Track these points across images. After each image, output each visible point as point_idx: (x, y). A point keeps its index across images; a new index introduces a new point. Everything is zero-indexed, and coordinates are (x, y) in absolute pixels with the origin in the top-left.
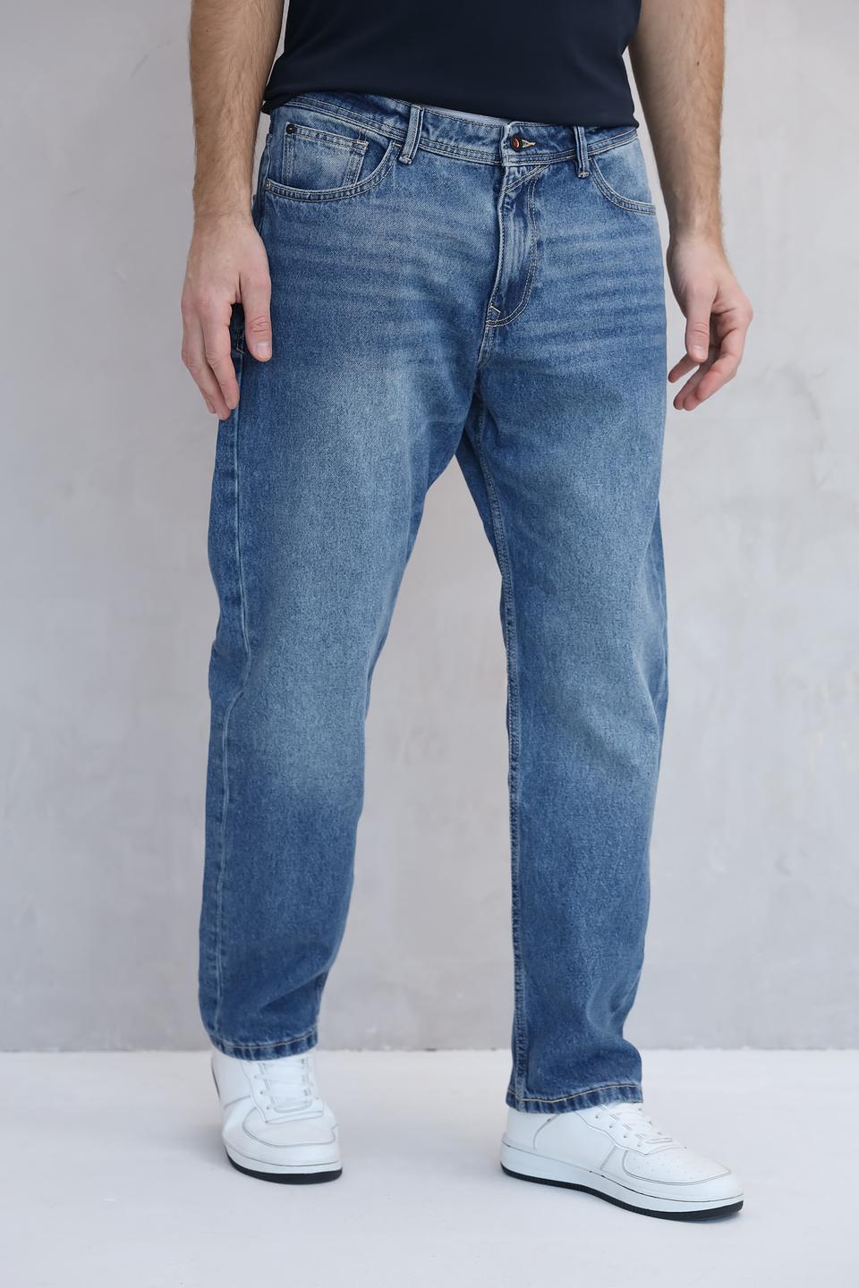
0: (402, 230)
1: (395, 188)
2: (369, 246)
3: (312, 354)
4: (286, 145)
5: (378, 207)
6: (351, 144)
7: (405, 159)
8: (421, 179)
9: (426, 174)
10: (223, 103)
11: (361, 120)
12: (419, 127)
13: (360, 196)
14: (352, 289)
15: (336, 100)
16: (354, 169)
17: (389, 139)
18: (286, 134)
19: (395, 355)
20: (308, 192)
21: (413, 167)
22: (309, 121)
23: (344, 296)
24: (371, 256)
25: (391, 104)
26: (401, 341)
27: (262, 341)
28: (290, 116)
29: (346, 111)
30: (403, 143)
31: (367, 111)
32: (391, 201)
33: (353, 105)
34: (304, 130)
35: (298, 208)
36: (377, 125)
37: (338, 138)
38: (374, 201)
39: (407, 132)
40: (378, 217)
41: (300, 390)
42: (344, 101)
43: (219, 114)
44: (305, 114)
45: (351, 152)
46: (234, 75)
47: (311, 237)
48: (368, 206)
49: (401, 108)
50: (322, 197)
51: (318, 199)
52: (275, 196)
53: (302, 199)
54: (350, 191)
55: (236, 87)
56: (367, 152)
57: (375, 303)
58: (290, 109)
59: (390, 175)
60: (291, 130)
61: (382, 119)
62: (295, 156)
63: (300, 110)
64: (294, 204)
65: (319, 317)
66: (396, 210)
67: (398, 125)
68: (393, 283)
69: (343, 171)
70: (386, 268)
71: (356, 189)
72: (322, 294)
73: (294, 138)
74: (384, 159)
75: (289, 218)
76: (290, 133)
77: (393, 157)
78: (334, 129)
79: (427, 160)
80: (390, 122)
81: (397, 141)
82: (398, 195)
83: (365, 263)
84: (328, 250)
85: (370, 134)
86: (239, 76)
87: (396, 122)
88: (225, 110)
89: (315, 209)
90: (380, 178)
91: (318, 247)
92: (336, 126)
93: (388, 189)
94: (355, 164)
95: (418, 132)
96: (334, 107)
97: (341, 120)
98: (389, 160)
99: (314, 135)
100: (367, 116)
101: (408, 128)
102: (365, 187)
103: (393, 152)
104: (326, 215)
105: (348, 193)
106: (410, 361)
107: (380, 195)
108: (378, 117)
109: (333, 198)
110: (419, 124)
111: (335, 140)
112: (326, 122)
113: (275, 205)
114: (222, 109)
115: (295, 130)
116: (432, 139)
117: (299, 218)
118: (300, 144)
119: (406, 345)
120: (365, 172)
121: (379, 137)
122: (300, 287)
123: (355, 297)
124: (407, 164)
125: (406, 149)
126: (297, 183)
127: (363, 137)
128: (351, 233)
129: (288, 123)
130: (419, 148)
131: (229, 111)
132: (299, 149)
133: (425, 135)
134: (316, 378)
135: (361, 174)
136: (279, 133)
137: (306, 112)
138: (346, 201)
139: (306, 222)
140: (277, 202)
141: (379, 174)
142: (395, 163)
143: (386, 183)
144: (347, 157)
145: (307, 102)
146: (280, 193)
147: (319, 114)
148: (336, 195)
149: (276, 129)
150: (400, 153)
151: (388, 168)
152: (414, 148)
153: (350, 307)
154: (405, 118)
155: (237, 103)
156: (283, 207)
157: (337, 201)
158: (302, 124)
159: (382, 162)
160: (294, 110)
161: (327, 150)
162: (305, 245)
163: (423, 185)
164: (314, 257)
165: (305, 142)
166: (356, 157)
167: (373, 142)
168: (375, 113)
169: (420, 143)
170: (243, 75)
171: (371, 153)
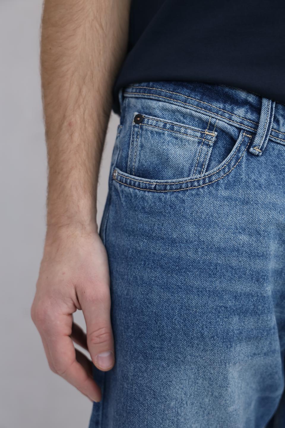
0: (252, 223)
1: (244, 179)
2: (216, 239)
3: (152, 348)
4: (133, 135)
5: (227, 199)
6: (199, 134)
7: (255, 150)
8: (270, 171)
9: (275, 166)
10: (64, 117)
11: (210, 110)
12: (270, 118)
13: (208, 187)
14: (197, 283)
15: (185, 90)
16: (202, 160)
17: (240, 130)
18: (134, 124)
19: (238, 349)
20: (154, 182)
21: (262, 159)
22: (158, 112)
23: (189, 290)
24: (219, 250)
25: (243, 95)
26: (244, 334)
27: (101, 352)
28: (139, 106)
29: (195, 101)
30: (254, 134)
31: (217, 100)
32: (240, 193)
33: (203, 94)
34: (151, 120)
35: (143, 198)
36: (227, 115)
37: (186, 128)
38: (223, 193)
39: (258, 123)
40: (227, 209)
41: (137, 383)
42: (193, 90)
43: (60, 128)
44: (153, 104)
45: (199, 143)
46: (74, 89)
47: (156, 228)
48: (216, 197)
49: (251, 99)
50: (168, 188)
51: (164, 189)
52: (121, 185)
53: (147, 189)
54: (198, 181)
55: (77, 101)
56: (216, 143)
57: (221, 298)
58: (139, 100)
59: (240, 166)
60: (139, 120)
61: (232, 109)
62: (142, 146)
63: (149, 101)
64: (139, 193)
65: (162, 310)
66: (245, 202)
67: (249, 116)
68: (240, 277)
69: (190, 162)
70: (234, 263)
71: (204, 179)
72: (166, 287)
73: (142, 128)
74: (234, 149)
75: (134, 208)
76: (138, 124)
77: (243, 148)
78: (182, 118)
79: (276, 152)
80: (241, 112)
81: (248, 132)
82: (248, 187)
83: (213, 257)
84: (173, 242)
85: (221, 124)
86: (80, 91)
87: (247, 112)
88: (66, 124)
89: (160, 199)
90: (229, 169)
91: (163, 239)
92: (184, 115)
93: (237, 180)
94: (203, 155)
95: (270, 123)
96: (183, 97)
97: (190, 110)
98: (239, 151)
99: (162, 125)
100: (216, 105)
101: (259, 118)
102: (214, 178)
103: (243, 143)
104: (172, 206)
105: (196, 184)
106: (255, 354)
107: (229, 186)
108: (228, 107)
109: (180, 189)
110: (271, 115)
111: (183, 130)
112: (174, 112)
113: (121, 195)
114: (63, 123)
115: (142, 121)
116: (282, 130)
117: (143, 208)
118: (147, 134)
119: (249, 339)
120: (213, 163)
121: (229, 127)
122: (142, 279)
123: (200, 292)
124: (258, 156)
125: (258, 140)
126: (143, 173)
127: (212, 127)
128: (198, 225)
129: (136, 113)
130: (269, 139)
131: (70, 124)
132: (145, 138)
133: (275, 127)
134: (155, 371)
135: (209, 165)
136: (128, 124)
137: (155, 102)
138: (194, 192)
139: (151, 213)
140: (122, 191)
141: (229, 165)
142: (245, 154)
143: (235, 175)
144: (193, 148)
145: (156, 93)
146: (126, 183)
147: (167, 104)
148: (183, 186)
149: (126, 120)
150: (251, 143)
151: (238, 158)
152: (265, 139)
153: (195, 301)
154: (257, 110)
155: (77, 116)
156: (128, 196)
157: (184, 192)
158: (150, 114)
159: (232, 153)
160: (143, 100)
161: (174, 141)
162: (149, 236)
163: (272, 177)
164: (159, 249)
165: (152, 132)
166: (204, 148)
167: (222, 132)
168: (225, 102)
169: (271, 134)
170: (84, 90)
171: (220, 144)
